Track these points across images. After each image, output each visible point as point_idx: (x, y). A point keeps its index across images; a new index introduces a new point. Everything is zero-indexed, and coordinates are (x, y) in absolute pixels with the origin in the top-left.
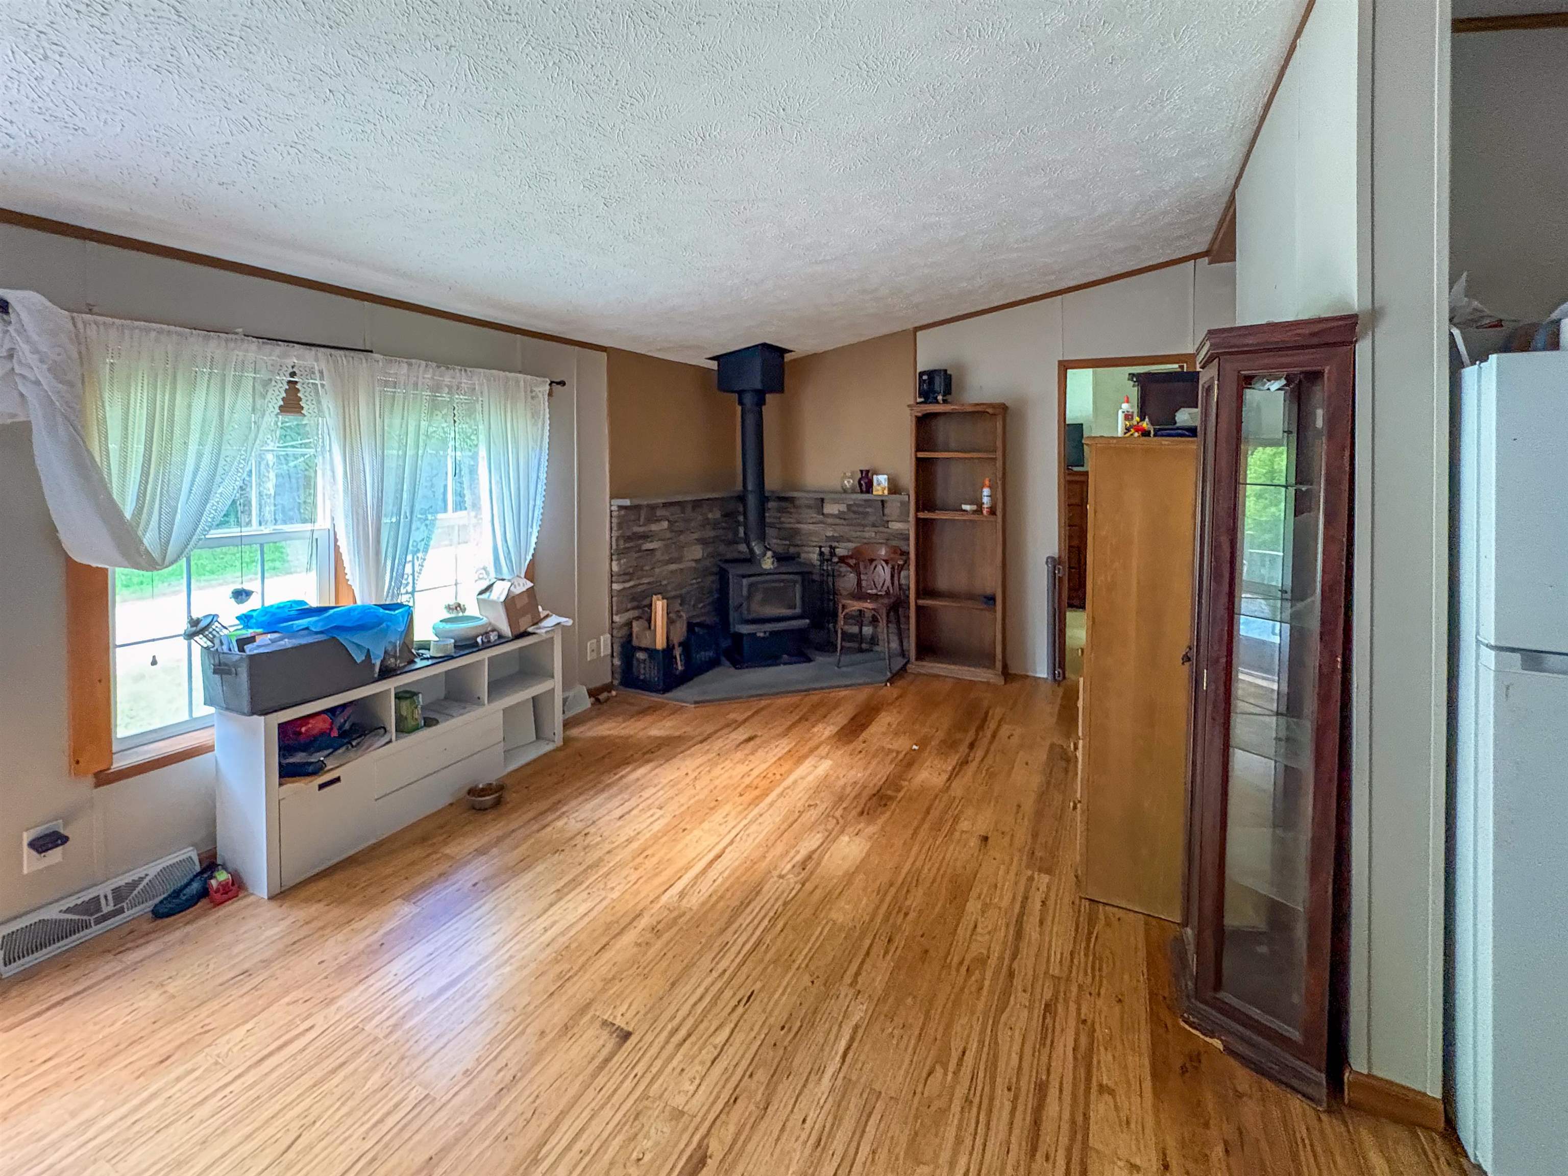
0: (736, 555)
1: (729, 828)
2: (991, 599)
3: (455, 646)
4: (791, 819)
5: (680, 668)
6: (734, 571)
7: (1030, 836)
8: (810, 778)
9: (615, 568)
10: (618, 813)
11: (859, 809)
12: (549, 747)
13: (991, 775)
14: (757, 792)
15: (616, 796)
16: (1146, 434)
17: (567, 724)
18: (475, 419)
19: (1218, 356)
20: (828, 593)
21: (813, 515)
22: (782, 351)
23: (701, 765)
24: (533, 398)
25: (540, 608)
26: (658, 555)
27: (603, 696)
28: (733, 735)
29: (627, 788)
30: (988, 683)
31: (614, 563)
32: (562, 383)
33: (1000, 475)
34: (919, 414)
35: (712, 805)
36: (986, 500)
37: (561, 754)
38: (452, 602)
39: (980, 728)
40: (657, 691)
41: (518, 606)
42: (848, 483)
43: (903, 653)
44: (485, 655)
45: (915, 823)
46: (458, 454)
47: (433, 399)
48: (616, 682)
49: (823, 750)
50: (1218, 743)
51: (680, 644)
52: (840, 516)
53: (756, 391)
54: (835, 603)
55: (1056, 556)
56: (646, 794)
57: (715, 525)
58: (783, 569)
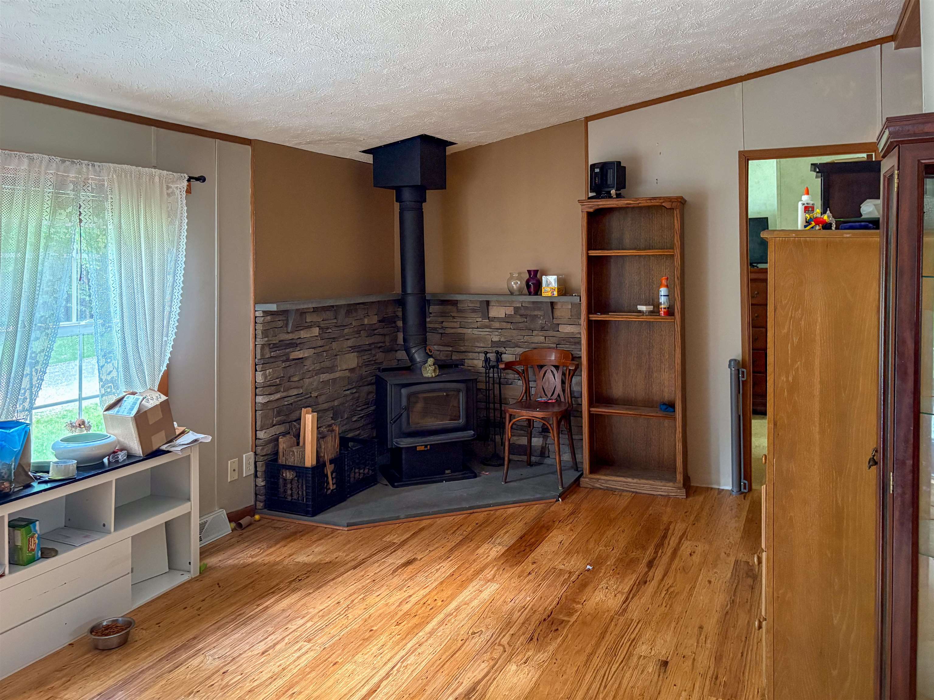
0: (394, 364)
1: (385, 660)
2: (671, 406)
3: (78, 468)
4: (454, 648)
5: (332, 487)
6: (391, 380)
7: (713, 659)
8: (475, 603)
9: (260, 379)
10: (261, 647)
11: (528, 636)
12: (186, 577)
13: (672, 595)
14: (415, 620)
15: (259, 629)
16: (827, 226)
17: (205, 552)
18: (103, 218)
19: (898, 144)
20: (494, 403)
21: (478, 319)
22: (444, 144)
23: (354, 593)
24: (168, 195)
25: (175, 424)
26: (308, 363)
27: (243, 522)
28: (390, 560)
29: (272, 620)
30: (668, 497)
31: (259, 375)
32: (202, 179)
33: (677, 273)
34: (591, 210)
35: (367, 635)
36: (663, 300)
37: (197, 586)
38: (75, 419)
39: (660, 545)
40: (306, 513)
41: (151, 423)
42: (515, 285)
43: (576, 466)
44: (112, 477)
45: (589, 650)
46: (84, 256)
47: (56, 196)
48: (260, 505)
49: (489, 573)
50: (907, 550)
51: (331, 462)
52: (507, 319)
53: (414, 187)
54: (502, 413)
55: (740, 358)
56: (292, 626)
57: (371, 331)
58: (445, 378)
